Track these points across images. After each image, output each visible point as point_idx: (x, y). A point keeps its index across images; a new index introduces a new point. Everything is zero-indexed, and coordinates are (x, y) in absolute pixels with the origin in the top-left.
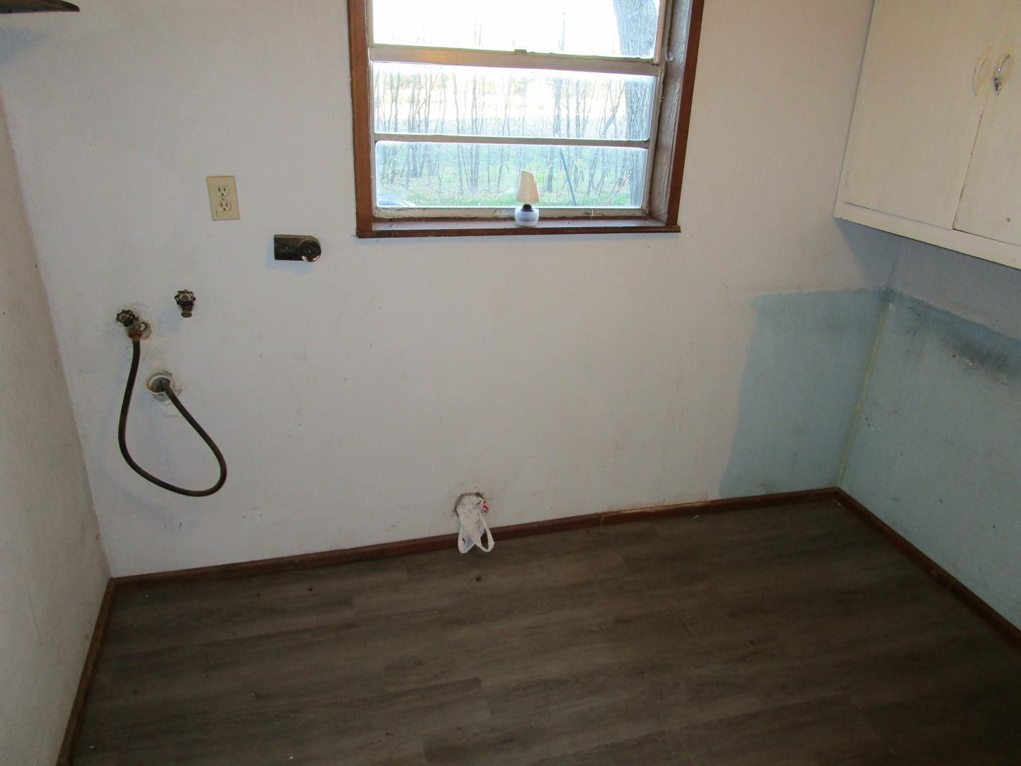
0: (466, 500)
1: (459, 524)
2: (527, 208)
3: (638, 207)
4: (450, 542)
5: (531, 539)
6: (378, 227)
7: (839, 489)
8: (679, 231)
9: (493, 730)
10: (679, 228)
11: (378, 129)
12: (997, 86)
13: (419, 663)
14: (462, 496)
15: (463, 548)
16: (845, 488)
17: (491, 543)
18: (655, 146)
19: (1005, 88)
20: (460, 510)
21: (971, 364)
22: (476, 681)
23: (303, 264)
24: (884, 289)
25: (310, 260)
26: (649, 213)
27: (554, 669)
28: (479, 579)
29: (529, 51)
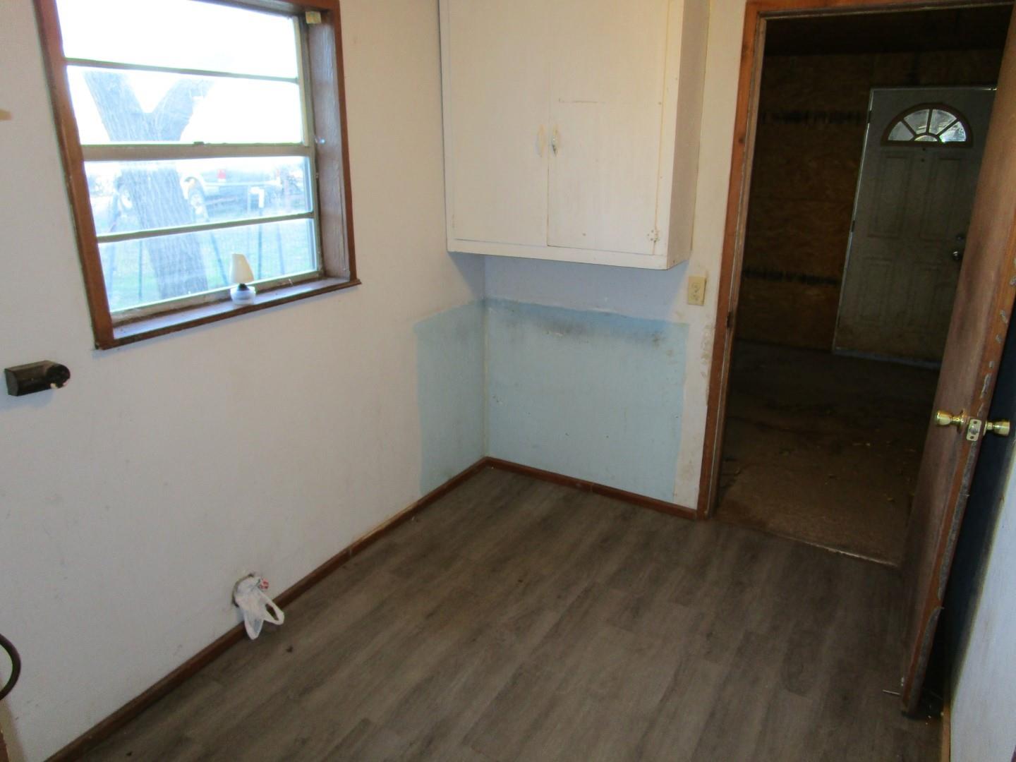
0: (242, 586)
1: (241, 615)
2: (243, 287)
3: (315, 270)
4: (239, 633)
5: (304, 597)
6: (118, 334)
7: (487, 457)
8: (360, 283)
9: (411, 744)
10: (359, 280)
11: (101, 231)
12: (555, 150)
13: (304, 742)
14: (237, 584)
15: (253, 633)
16: (493, 454)
17: (280, 614)
18: (319, 215)
19: (559, 151)
20: (239, 600)
21: (561, 335)
22: (366, 722)
23: (55, 392)
24: (482, 298)
25: (60, 385)
26: (324, 273)
27: (414, 676)
28: (290, 650)
29: (205, 142)
